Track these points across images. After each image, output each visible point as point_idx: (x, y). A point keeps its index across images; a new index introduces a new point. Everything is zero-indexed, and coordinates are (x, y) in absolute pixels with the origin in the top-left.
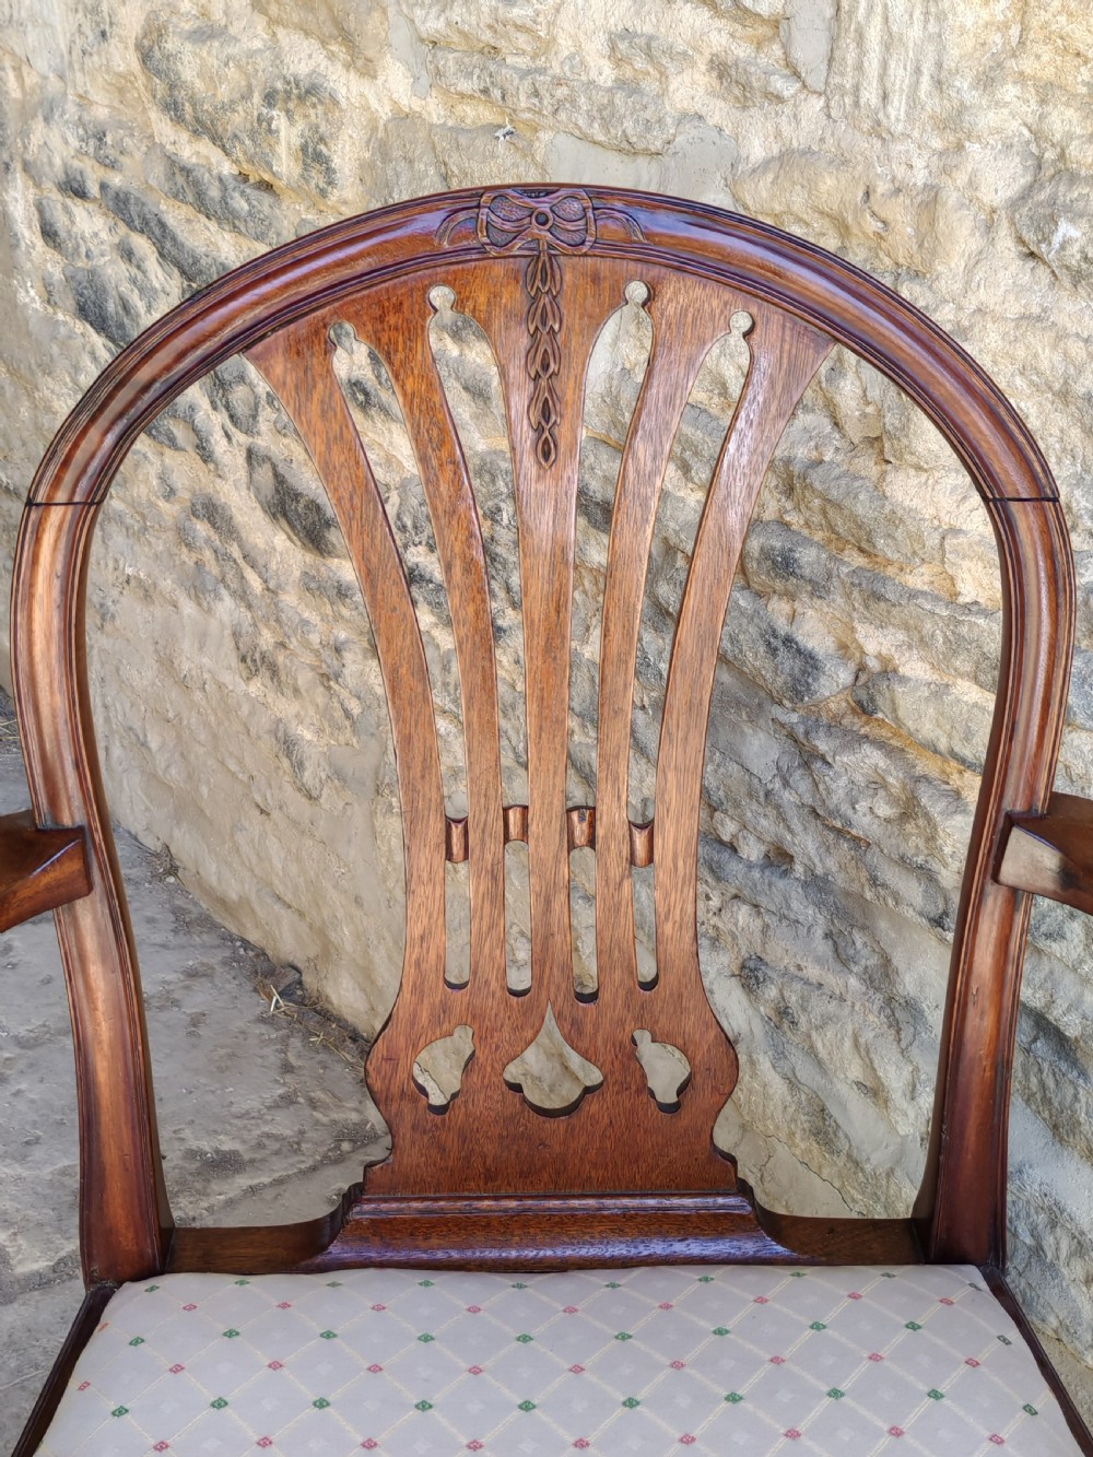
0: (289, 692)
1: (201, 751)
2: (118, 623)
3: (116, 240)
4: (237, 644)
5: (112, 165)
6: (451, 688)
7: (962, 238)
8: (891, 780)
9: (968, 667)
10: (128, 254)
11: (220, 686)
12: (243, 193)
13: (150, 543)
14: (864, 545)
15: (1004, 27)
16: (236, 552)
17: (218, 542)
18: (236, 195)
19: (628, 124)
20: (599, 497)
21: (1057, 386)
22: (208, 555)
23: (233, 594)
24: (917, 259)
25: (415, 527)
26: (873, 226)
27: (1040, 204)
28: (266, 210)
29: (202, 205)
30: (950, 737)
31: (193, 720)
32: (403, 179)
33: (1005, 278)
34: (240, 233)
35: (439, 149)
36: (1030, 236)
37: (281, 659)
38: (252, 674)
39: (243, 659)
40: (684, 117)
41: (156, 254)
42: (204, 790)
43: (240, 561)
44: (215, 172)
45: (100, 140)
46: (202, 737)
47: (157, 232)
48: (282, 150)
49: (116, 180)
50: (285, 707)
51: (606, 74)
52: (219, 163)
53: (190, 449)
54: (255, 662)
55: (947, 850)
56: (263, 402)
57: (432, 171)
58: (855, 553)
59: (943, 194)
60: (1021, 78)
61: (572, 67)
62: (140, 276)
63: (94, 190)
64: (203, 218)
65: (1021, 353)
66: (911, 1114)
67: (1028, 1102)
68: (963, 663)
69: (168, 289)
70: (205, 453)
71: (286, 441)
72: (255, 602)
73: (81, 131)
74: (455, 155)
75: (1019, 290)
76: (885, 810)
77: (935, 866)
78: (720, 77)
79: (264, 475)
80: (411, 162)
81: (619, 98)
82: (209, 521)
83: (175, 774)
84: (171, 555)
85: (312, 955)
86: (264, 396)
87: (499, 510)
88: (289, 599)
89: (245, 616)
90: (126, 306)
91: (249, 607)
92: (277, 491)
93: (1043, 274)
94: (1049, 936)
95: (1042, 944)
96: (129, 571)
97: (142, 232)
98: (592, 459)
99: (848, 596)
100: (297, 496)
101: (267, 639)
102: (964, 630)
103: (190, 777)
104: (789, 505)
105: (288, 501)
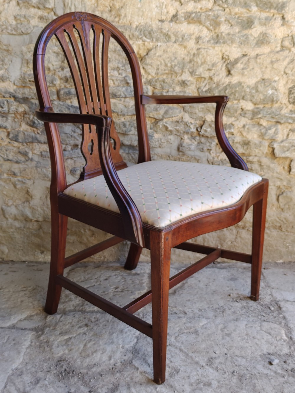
15: (94, 4)
19: (22, 29)
20: (21, 97)
21: (113, 50)
40: (34, 27)
51: (14, 23)
60: (98, 11)
61: (6, 23)
67: (130, 162)
78: (41, 19)
81: (19, 26)
94: (129, 131)
95: (128, 133)
98: (18, 91)
104: (66, 84)
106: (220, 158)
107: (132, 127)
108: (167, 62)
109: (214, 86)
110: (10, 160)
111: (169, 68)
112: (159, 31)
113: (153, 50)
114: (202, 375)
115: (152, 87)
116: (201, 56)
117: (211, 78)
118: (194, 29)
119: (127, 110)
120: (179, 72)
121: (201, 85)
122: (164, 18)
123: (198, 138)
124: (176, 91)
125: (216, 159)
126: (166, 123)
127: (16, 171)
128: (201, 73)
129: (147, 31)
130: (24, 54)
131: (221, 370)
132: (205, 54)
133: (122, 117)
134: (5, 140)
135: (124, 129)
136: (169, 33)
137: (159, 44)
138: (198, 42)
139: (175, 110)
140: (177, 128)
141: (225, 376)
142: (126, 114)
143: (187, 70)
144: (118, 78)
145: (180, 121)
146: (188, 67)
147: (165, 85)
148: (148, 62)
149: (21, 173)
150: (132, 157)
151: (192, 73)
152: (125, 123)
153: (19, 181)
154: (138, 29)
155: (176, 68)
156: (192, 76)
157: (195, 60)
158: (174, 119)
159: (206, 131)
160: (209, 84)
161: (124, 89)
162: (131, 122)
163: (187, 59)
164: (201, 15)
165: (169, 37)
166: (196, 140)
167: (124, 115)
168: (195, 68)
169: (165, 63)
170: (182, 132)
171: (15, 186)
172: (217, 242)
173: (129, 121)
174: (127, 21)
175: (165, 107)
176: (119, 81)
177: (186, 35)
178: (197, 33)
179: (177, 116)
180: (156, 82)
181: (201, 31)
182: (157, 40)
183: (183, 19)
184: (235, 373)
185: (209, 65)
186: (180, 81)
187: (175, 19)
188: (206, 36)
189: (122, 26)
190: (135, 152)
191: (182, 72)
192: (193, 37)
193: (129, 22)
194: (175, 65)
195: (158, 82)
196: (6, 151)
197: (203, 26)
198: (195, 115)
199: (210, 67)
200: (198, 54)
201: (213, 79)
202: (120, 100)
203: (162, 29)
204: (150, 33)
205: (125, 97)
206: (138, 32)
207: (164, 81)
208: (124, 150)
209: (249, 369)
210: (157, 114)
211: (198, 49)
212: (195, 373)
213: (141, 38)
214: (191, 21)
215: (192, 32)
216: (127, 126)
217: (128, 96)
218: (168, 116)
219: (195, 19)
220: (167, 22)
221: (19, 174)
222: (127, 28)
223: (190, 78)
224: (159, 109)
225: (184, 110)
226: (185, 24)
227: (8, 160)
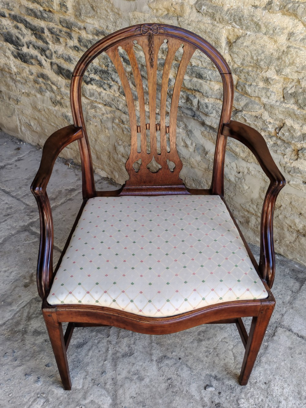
0: (65, 107)
1: (45, 123)
2: (21, 102)
3: (14, 25)
4: (51, 100)
5: (12, 10)
6: (102, 98)
7: (188, 10)
8: (184, 96)
9: (195, 76)
10: (17, 28)
11: (48, 109)
12: (46, 13)
13: (28, 85)
14: (177, 59)
16: (49, 82)
17: (45, 82)
18: (44, 14)
21: (204, 31)
22: (42, 84)
23: (50, 91)
24: (181, 14)
25: (91, 71)
26: (173, 9)
27: (199, 4)
28: (51, 16)
29: (36, 16)
30: (193, 87)
31: (42, 118)
32: (83, 8)
33: (195, 16)
34: (46, 21)
35: (90, 2)
36: (198, 9)
37: (62, 101)
38: (56, 106)
39: (54, 103)
41: (24, 27)
42: (46, 130)
43: (51, 84)
44: (38, 10)
45: (8, 5)
46: (45, 120)
47: (25, 22)
48: (55, 4)
49: (13, 13)
50: (64, 110)
52: (39, 8)
53: (36, 64)
54: (55, 103)
55: (194, 105)
56: (53, 53)
57: (89, 6)
58: (175, 61)
59: (184, 4)
62: (21, 32)
63: (7, 15)
64: (36, 19)
65: (198, 27)
66: (192, 148)
67: (209, 140)
68: (194, 75)
69: (28, 34)
70: (40, 64)
71: (59, 59)
72: (55, 91)
73: (2, 3)
74: (94, 3)
75: (197, 17)
76: (184, 101)
77: (192, 107)
79: (55, 67)
80: (84, 5)
82: (42, 78)
83: (39, 129)
84: (33, 86)
85: (74, 156)
86: (53, 52)
87: (109, 65)
88: (63, 89)
89: (53, 95)
90: (18, 38)
91: (54, 93)
92: (58, 69)
93: (200, 14)
94: (210, 114)
95: (210, 115)
96: (23, 91)
97: (21, 23)
99: (175, 68)
100: (64, 69)
101: (59, 98)
102: (194, 70)
103: (42, 129)
104: (163, 55)
105: (62, 70)
106: (292, 165)
107: (214, 110)
108: (253, 54)
109: (300, 90)
110: (120, 110)
111: (255, 62)
112: (250, 19)
113: (241, 39)
114: (144, 368)
115: (236, 77)
116: (289, 56)
117: (299, 81)
118: (287, 22)
119: (212, 93)
120: (265, 68)
121: (287, 86)
122: (257, 3)
123: (274, 139)
124: (259, 87)
125: (289, 164)
126: (245, 115)
127: (124, 120)
128: (288, 74)
129: (238, 16)
130: (131, 20)
131: (162, 371)
132: (294, 55)
133: (206, 98)
134: (117, 92)
135: (206, 110)
136: (260, 23)
137: (249, 33)
138: (289, 39)
139: (255, 105)
140: (256, 123)
141: (161, 378)
142: (210, 97)
143: (273, 68)
144: (206, 61)
145: (259, 117)
146: (275, 65)
147: (249, 77)
148: (234, 50)
149: (127, 122)
150: (212, 137)
151: (278, 72)
152: (208, 105)
153: (125, 128)
154: (228, 13)
155: (262, 63)
156: (277, 75)
157: (283, 59)
158: (254, 114)
159: (283, 135)
160: (295, 87)
161: (210, 72)
162: (214, 105)
163: (276, 55)
164: (299, 6)
165: (260, 27)
166: (273, 140)
167: (208, 97)
168: (282, 67)
169: (251, 55)
170: (259, 128)
171: (123, 131)
172: (277, 237)
173: (212, 104)
174: (219, 2)
175: (246, 100)
176: (206, 64)
177: (278, 28)
178: (291, 28)
179: (257, 112)
180: (241, 73)
181: (295, 26)
182: (247, 28)
183: (278, 9)
184: (169, 381)
185: (297, 67)
186: (264, 78)
187: (269, 7)
188: (301, 33)
189: (214, 7)
190: (214, 133)
191: (268, 68)
192: (286, 32)
193: (221, 3)
194: (261, 60)
195: (242, 73)
196: (118, 101)
197: (299, 21)
198: (275, 115)
199: (299, 70)
200: (287, 53)
201: (301, 83)
202: (206, 82)
203: (253, 16)
204: (240, 20)
205: (210, 81)
206: (228, 16)
207: (248, 73)
208: (206, 129)
209: (184, 383)
210: (237, 104)
211: (289, 47)
212: (141, 364)
213: (230, 24)
214: (286, 13)
215: (285, 26)
216: (210, 108)
217: (212, 80)
218: (247, 109)
219: (291, 11)
220: (260, 9)
221: (126, 123)
222: (218, 10)
223: (275, 77)
224: (240, 100)
225: (264, 107)
226: (279, 15)
227: (118, 109)
